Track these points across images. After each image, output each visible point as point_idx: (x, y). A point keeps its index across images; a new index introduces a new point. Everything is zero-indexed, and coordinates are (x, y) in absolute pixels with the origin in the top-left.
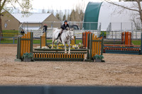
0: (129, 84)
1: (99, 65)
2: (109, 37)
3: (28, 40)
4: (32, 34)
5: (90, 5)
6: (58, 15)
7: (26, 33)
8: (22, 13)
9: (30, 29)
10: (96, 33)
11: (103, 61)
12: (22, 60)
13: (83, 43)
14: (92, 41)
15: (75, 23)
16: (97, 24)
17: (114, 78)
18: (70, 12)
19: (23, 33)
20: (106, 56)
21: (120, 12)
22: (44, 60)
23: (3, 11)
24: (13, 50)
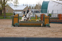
0: (61, 37)
1: (48, 29)
2: (52, 16)
3: (17, 17)
4: (18, 15)
5: (44, 2)
6: (30, 7)
7: (16, 14)
8: (14, 5)
9: (17, 13)
10: (46, 15)
11: (50, 27)
12: (14, 26)
13: (41, 19)
14: (45, 18)
15: (37, 10)
16: (47, 10)
17: (54, 34)
18: (35, 5)
19: (15, 14)
20: (51, 25)
21: (57, 5)
22: (24, 26)
23: (6, 5)
24: (10, 22)
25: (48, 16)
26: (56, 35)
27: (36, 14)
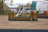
0: (46, 29)
1: (36, 22)
2: (40, 13)
5: (33, 2)
6: (22, 5)
7: (11, 11)
8: (10, 4)
9: (13, 10)
10: (35, 11)
11: (38, 21)
12: (10, 20)
13: (31, 15)
14: (34, 14)
15: (28, 8)
16: (35, 8)
18: (26, 4)
19: (10, 11)
20: (38, 19)
21: (43, 4)
22: (18, 20)
23: (4, 4)
24: (7, 17)
25: (36, 13)
26: (42, 27)
27: (27, 11)
